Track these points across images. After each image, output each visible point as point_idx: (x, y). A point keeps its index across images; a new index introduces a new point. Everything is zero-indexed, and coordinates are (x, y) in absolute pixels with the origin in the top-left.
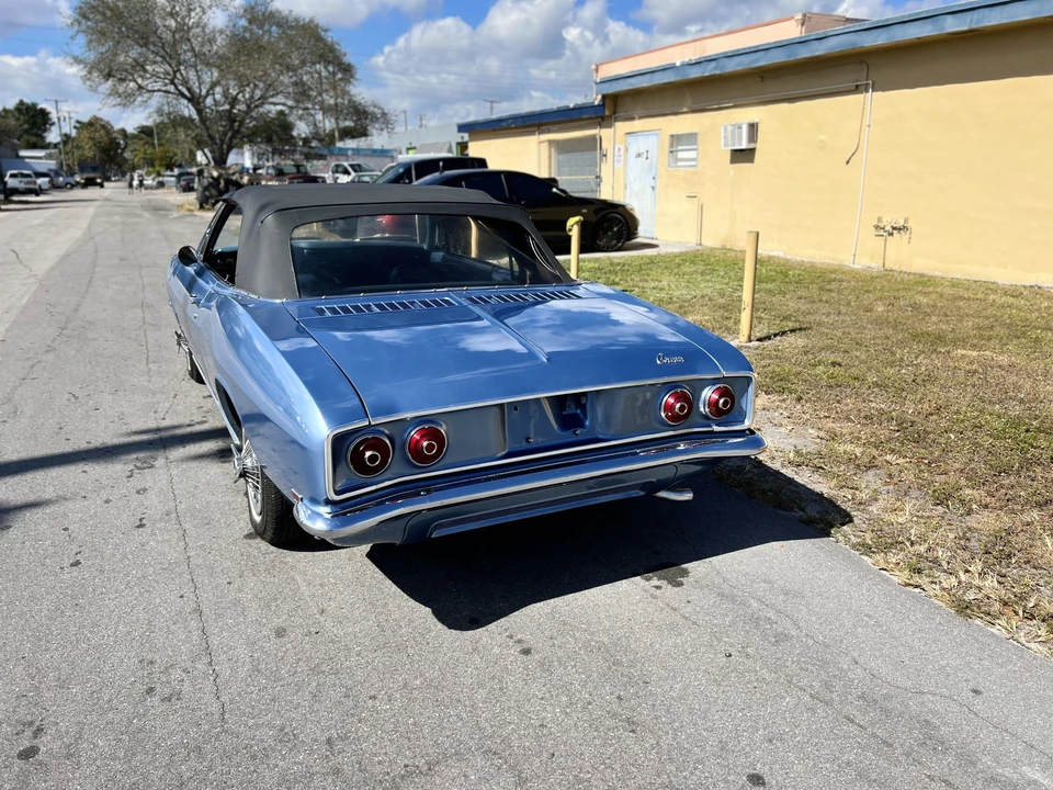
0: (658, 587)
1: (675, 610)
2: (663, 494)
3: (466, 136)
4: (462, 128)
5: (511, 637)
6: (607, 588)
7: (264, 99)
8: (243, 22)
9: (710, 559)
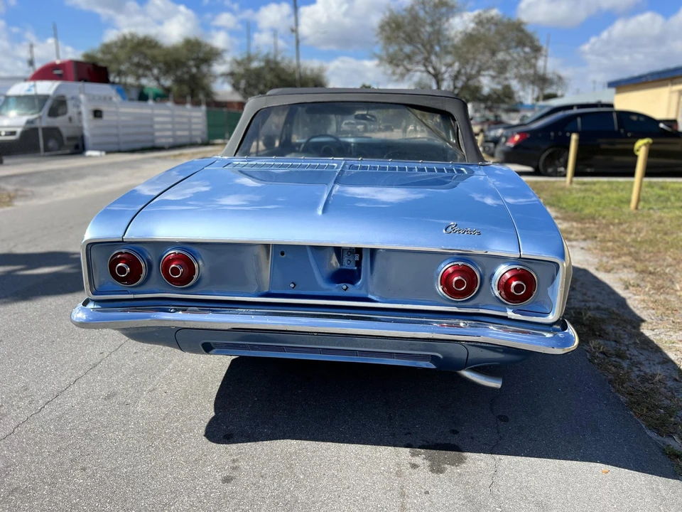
0: (414, 466)
1: (403, 495)
2: (466, 374)
3: (613, 90)
4: (612, 85)
5: (234, 461)
6: (368, 449)
7: (478, 73)
8: (472, 25)
9: (503, 457)
